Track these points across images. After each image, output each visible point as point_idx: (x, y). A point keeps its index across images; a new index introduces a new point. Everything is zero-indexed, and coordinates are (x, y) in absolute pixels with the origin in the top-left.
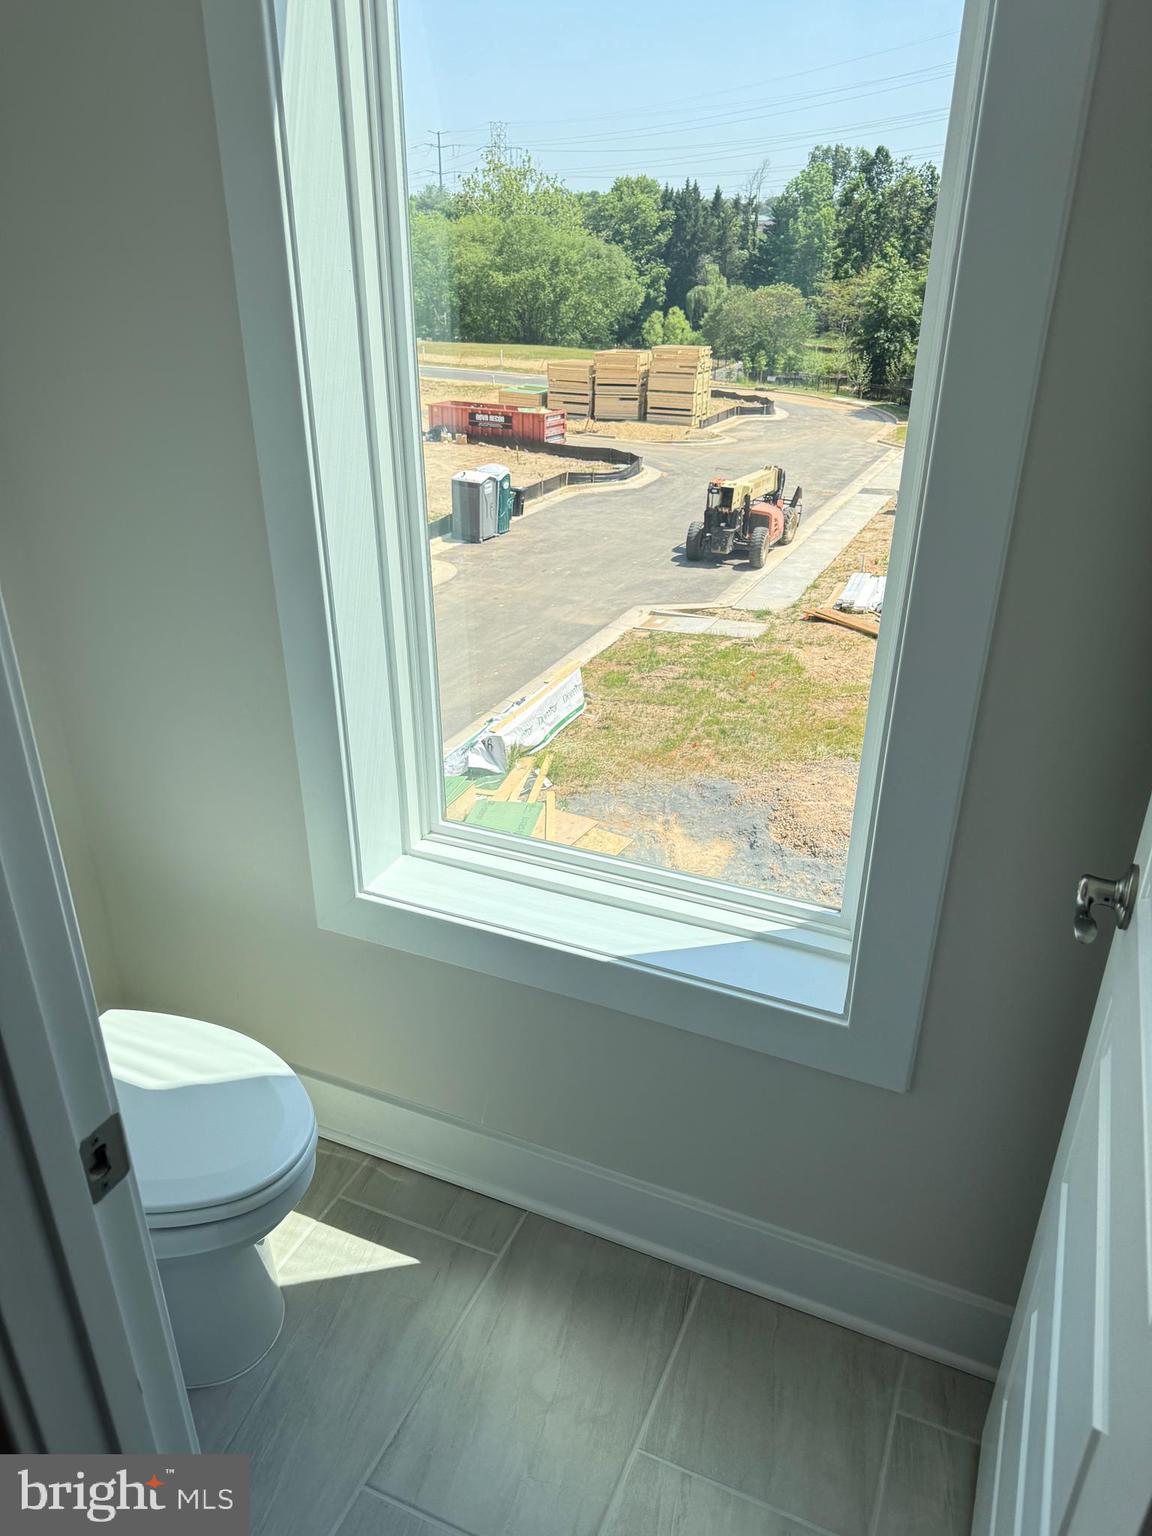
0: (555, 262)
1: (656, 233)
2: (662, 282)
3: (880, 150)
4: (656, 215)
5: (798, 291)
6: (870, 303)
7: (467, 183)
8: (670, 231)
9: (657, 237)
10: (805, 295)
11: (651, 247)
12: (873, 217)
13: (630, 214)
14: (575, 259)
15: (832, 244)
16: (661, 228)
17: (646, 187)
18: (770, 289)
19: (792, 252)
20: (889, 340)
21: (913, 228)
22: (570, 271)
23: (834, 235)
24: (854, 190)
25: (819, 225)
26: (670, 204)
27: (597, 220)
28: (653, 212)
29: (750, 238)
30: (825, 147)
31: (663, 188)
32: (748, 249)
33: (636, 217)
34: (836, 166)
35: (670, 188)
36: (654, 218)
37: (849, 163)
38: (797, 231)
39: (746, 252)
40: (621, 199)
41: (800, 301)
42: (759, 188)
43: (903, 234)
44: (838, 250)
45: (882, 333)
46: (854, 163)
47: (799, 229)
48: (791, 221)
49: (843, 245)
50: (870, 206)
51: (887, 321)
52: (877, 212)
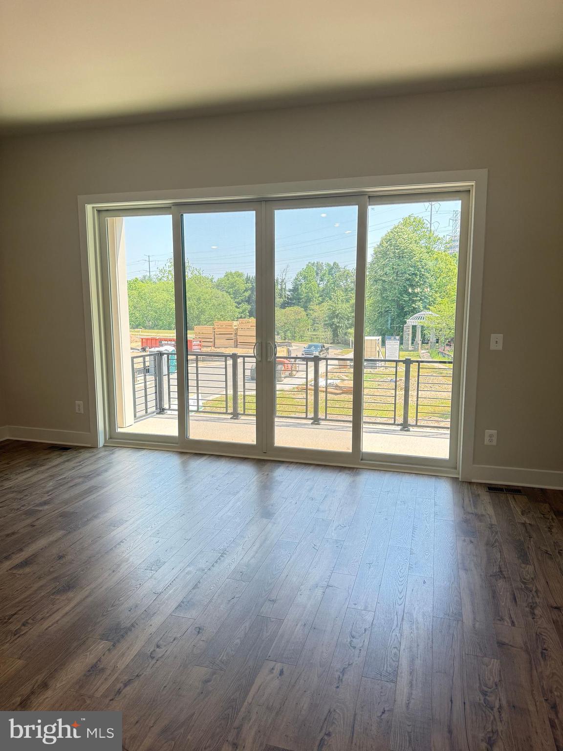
0: (199, 299)
1: (244, 292)
2: (247, 311)
3: (335, 263)
4: (243, 286)
5: (303, 309)
6: (329, 309)
7: (161, 271)
8: (249, 292)
9: (244, 294)
10: (306, 310)
11: (242, 298)
12: (333, 285)
13: (233, 285)
14: (208, 297)
15: (317, 295)
16: (246, 290)
17: (240, 275)
18: (291, 308)
19: (301, 299)
20: (339, 323)
21: (349, 289)
22: (206, 303)
23: (318, 292)
24: (324, 275)
25: (311, 289)
26: (249, 282)
27: (218, 286)
28: (242, 285)
29: (283, 294)
30: (312, 262)
31: (246, 275)
32: (283, 298)
33: (235, 286)
34: (318, 269)
35: (249, 275)
36: (243, 287)
37: (323, 268)
38: (302, 291)
39: (282, 299)
40: (228, 280)
41: (304, 313)
42: (285, 275)
43: (346, 291)
44: (320, 298)
45: (335, 320)
46: (325, 268)
47: (303, 290)
48: (300, 287)
49: (321, 296)
50: (331, 281)
51: (337, 316)
52: (334, 283)
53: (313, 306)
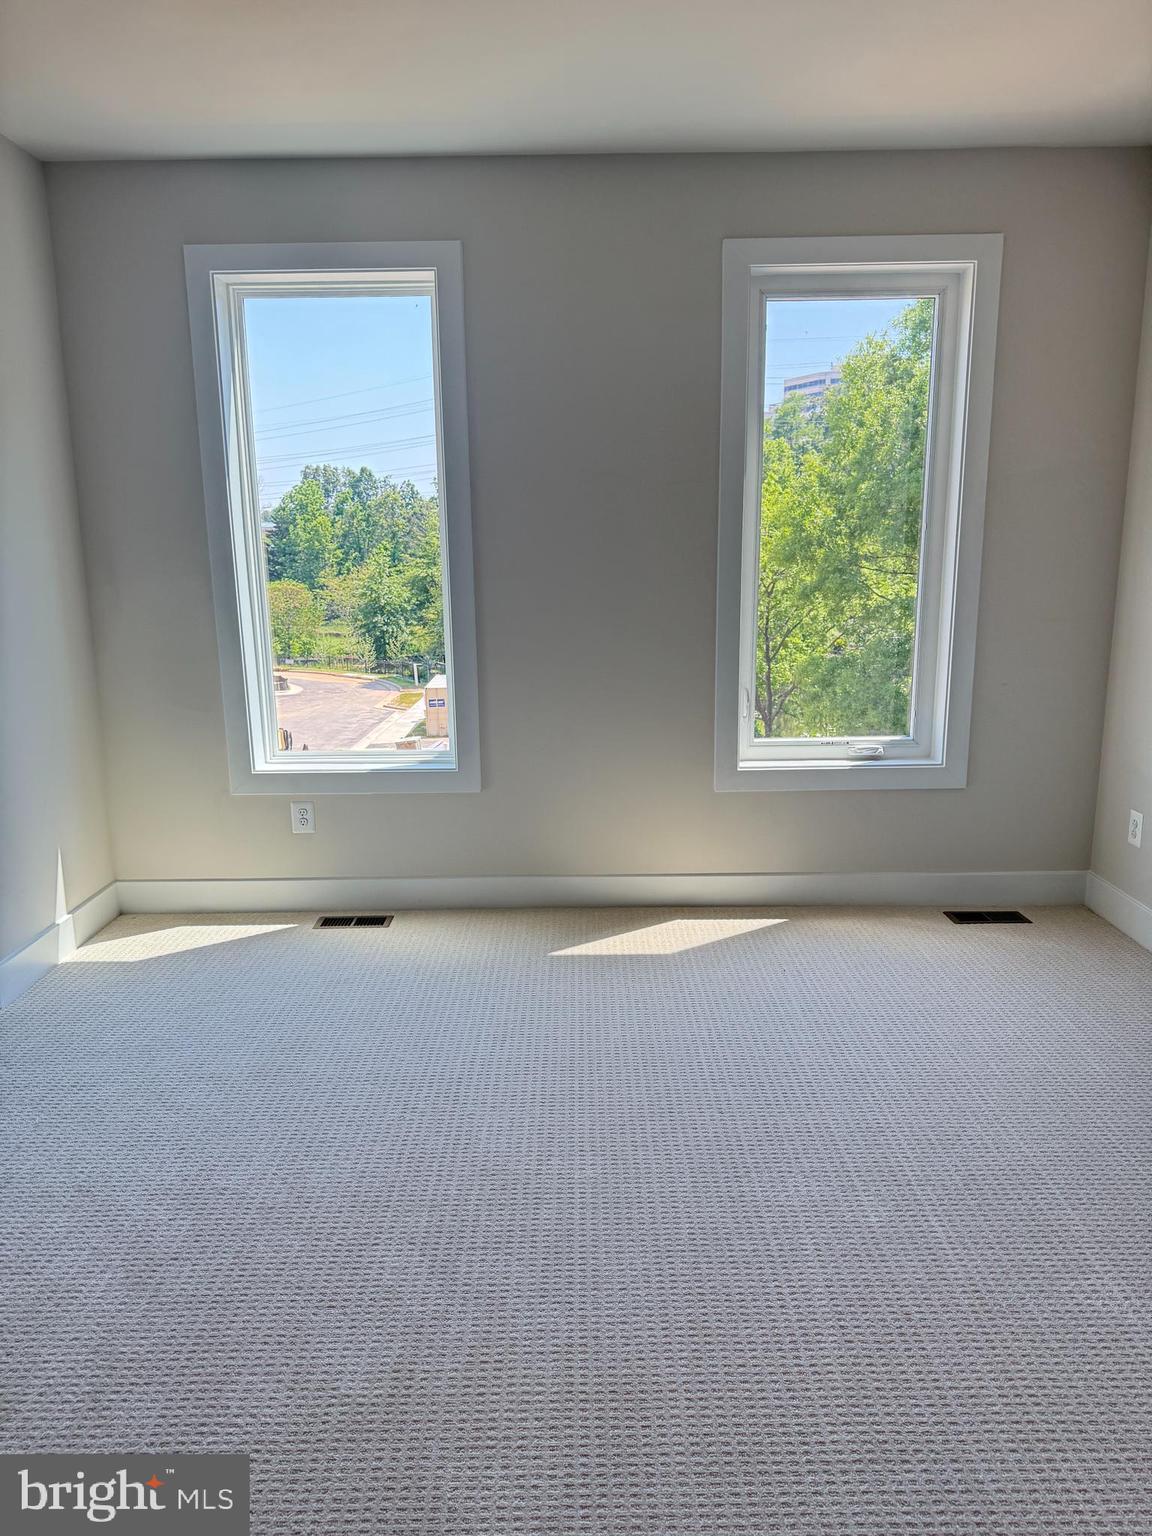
3: (363, 470)
5: (304, 586)
6: (364, 594)
10: (312, 587)
12: (364, 524)
15: (332, 546)
19: (296, 554)
20: (386, 624)
23: (332, 539)
25: (317, 531)
30: (315, 467)
34: (327, 482)
37: (338, 480)
38: (297, 535)
41: (306, 594)
44: (338, 552)
45: (379, 618)
46: (343, 480)
47: (299, 534)
48: (291, 527)
49: (341, 547)
50: (360, 515)
51: (382, 609)
52: (367, 520)
53: (327, 577)
